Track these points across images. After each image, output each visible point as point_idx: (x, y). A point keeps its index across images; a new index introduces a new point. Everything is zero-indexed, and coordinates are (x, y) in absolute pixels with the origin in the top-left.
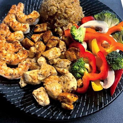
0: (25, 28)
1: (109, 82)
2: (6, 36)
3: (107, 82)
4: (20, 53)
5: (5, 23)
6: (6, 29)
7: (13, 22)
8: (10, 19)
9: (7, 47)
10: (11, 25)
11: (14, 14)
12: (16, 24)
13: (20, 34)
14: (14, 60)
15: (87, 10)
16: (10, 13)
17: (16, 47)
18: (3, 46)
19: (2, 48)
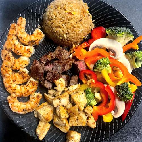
0: (29, 52)
1: (119, 112)
2: (11, 66)
3: (117, 111)
4: (29, 85)
5: (6, 49)
6: (10, 59)
7: (15, 46)
8: (11, 45)
9: (14, 78)
10: (13, 50)
11: (15, 35)
12: (19, 48)
13: (25, 61)
14: (24, 93)
15: (98, 18)
16: (10, 34)
17: (23, 77)
18: (11, 80)
19: (10, 82)
